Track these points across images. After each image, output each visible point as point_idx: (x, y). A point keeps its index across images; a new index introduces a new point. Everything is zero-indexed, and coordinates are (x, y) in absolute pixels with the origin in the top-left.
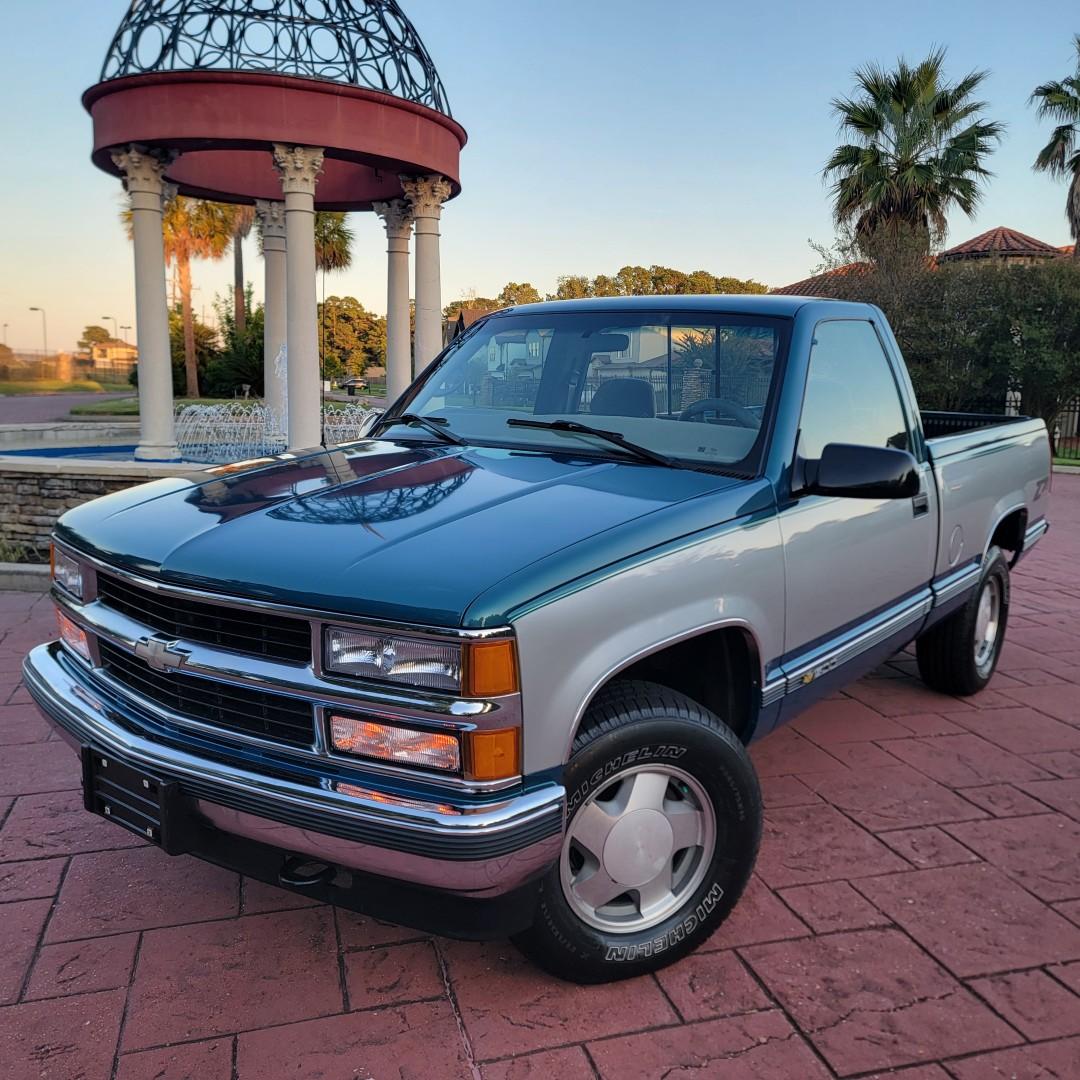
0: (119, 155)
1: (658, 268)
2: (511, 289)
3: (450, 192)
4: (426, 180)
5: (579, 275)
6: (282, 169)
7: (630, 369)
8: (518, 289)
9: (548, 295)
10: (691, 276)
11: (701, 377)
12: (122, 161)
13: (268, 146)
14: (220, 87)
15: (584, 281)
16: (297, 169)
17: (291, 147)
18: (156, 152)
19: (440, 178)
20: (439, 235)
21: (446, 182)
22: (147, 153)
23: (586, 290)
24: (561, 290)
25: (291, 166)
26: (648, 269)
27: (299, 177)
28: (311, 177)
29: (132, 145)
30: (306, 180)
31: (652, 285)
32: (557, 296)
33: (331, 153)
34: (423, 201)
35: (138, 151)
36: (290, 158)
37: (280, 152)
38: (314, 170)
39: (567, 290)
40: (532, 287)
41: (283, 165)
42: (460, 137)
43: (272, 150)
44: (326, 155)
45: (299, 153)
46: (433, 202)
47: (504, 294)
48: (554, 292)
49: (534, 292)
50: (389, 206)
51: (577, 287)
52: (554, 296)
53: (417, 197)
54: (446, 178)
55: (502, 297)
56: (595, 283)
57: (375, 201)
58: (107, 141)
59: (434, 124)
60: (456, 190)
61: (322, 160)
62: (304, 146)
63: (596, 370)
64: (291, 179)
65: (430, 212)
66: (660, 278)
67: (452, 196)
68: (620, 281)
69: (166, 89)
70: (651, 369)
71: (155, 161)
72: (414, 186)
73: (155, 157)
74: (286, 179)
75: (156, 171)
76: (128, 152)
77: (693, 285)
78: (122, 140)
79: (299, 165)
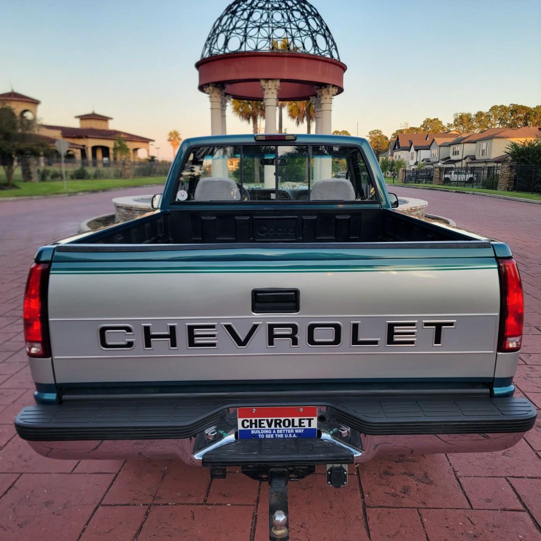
0: (206, 88)
1: (514, 105)
2: (427, 121)
3: (337, 91)
4: (326, 87)
5: (466, 112)
6: (264, 89)
7: (486, 162)
8: (431, 121)
9: (448, 124)
10: (534, 108)
11: (510, 167)
12: (207, 90)
13: (258, 80)
14: (241, 59)
15: (469, 115)
16: (270, 89)
17: (267, 80)
18: (218, 86)
19: (331, 86)
20: (331, 110)
21: (334, 88)
22: (216, 86)
23: (470, 120)
24: (456, 120)
25: (267, 88)
26: (508, 106)
27: (270, 92)
28: (275, 91)
29: (210, 84)
30: (273, 93)
31: (510, 115)
32: (453, 124)
33: (282, 80)
34: (324, 96)
35: (212, 86)
36: (266, 84)
37: (263, 83)
38: (276, 89)
39: (459, 120)
40: (439, 120)
41: (264, 88)
42: (344, 68)
43: (260, 81)
44: (280, 81)
45: (270, 82)
46: (328, 97)
47: (424, 125)
48: (452, 122)
49: (440, 122)
50: (316, 98)
51: (465, 119)
52: (451, 124)
53: (322, 95)
54: (334, 86)
55: (422, 126)
56: (476, 115)
57: (311, 96)
58: (202, 84)
59: (328, 64)
60: (340, 90)
61: (279, 84)
62: (272, 79)
63: (467, 163)
64: (267, 93)
65: (327, 101)
66: (515, 111)
67: (338, 93)
68: (491, 114)
69: (222, 61)
70: (498, 162)
71: (219, 89)
72: (321, 90)
73: (219, 87)
74: (265, 93)
75: (219, 93)
76: (209, 86)
77: (536, 113)
78: (207, 82)
79: (270, 87)
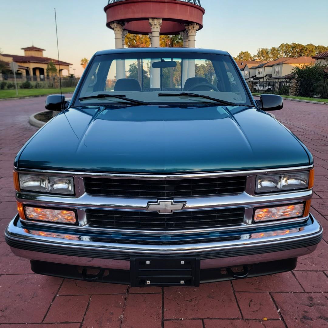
0: (112, 24)
1: (294, 43)
2: (241, 54)
3: (199, 27)
4: (192, 25)
5: (265, 48)
6: (151, 25)
7: (278, 79)
8: (244, 53)
9: (254, 55)
10: (306, 46)
11: (297, 81)
12: (113, 26)
13: (147, 19)
14: (135, 4)
15: (267, 49)
16: (155, 25)
17: (153, 19)
18: (120, 23)
19: (195, 24)
20: (195, 40)
21: (197, 25)
22: (118, 23)
23: (267, 53)
24: (259, 53)
25: (153, 24)
26: (290, 44)
27: (155, 27)
28: (159, 27)
29: (115, 22)
30: (157, 28)
31: (291, 50)
32: (257, 55)
33: (164, 19)
34: (191, 31)
35: (116, 23)
36: (153, 22)
37: (151, 20)
38: (159, 25)
39: (261, 53)
40: (249, 52)
41: (151, 24)
42: (203, 11)
43: (149, 20)
44: (163, 20)
45: (156, 20)
46: (193, 31)
47: (239, 55)
48: (256, 54)
49: (249, 54)
50: (184, 32)
51: (264, 52)
52: (256, 55)
53: (189, 30)
54: (197, 24)
55: (239, 56)
56: (271, 50)
57: (180, 31)
58: (109, 21)
59: (193, 8)
60: (201, 27)
61: (162, 22)
62: (157, 18)
63: (267, 79)
64: (153, 28)
65: (193, 34)
66: (295, 47)
67: (200, 29)
68: (280, 49)
69: (123, 5)
70: (286, 78)
71: (120, 25)
72: (188, 26)
73: (120, 24)
74: (152, 28)
75: (121, 28)
76: (114, 23)
77: (307, 49)
78: (112, 20)
79: (155, 24)
